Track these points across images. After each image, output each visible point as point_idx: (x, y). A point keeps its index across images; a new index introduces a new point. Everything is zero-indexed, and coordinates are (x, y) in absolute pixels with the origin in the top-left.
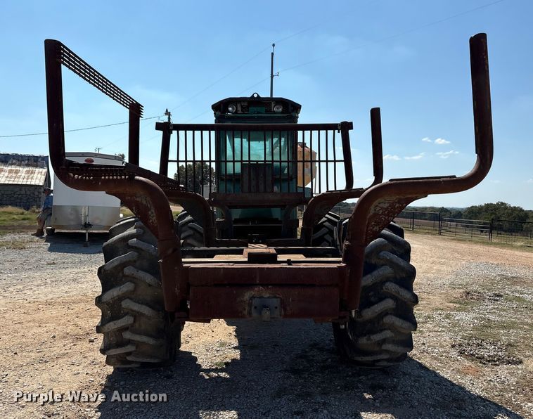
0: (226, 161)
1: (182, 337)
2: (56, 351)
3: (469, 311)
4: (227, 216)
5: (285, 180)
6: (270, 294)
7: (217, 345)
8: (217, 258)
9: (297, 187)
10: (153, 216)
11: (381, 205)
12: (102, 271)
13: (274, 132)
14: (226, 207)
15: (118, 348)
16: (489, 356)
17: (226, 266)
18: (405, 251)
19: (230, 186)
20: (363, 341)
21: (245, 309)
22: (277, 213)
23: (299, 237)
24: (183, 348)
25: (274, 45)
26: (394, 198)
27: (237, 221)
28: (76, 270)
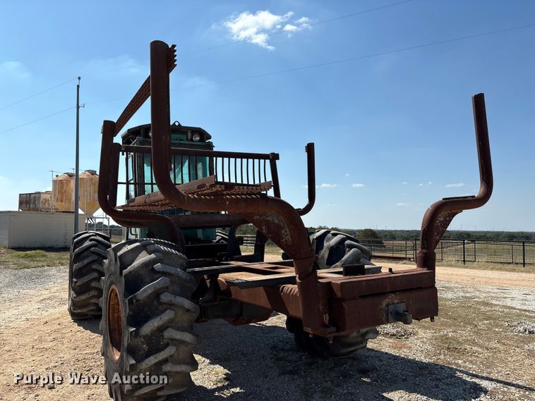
6: (398, 300)
10: (286, 236)
11: (439, 219)
21: (383, 316)
25: (79, 78)
26: (446, 213)
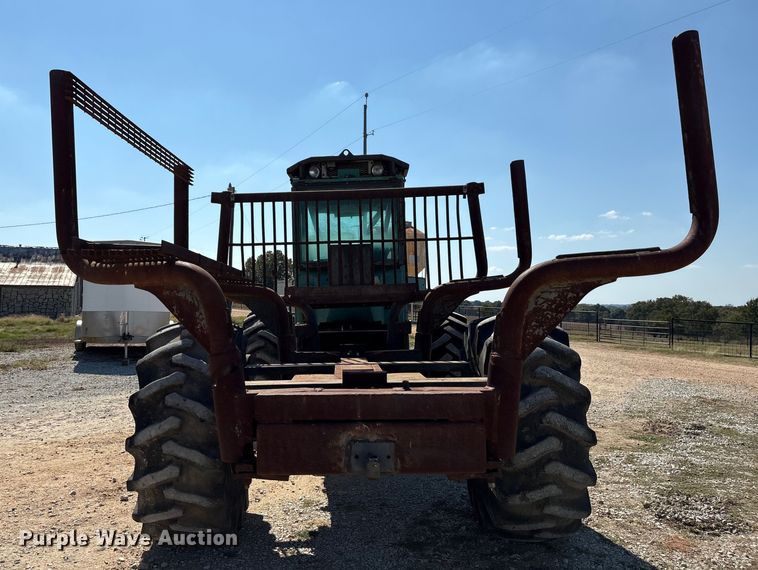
0: (308, 243)
1: (250, 492)
2: (76, 514)
3: (661, 452)
4: (311, 319)
5: (389, 268)
6: (379, 435)
7: (300, 503)
8: (297, 379)
9: (407, 277)
10: (202, 320)
11: (545, 296)
12: (136, 400)
13: (374, 200)
14: (309, 306)
15: (157, 512)
16: (703, 521)
17: (310, 392)
18: (573, 365)
19: (314, 279)
20: (515, 501)
21: (340, 460)
22: (379, 314)
23: (412, 348)
24: (252, 509)
25: (367, 95)
26: (565, 284)
27: (323, 326)
28: (110, 397)
